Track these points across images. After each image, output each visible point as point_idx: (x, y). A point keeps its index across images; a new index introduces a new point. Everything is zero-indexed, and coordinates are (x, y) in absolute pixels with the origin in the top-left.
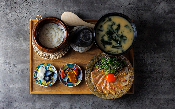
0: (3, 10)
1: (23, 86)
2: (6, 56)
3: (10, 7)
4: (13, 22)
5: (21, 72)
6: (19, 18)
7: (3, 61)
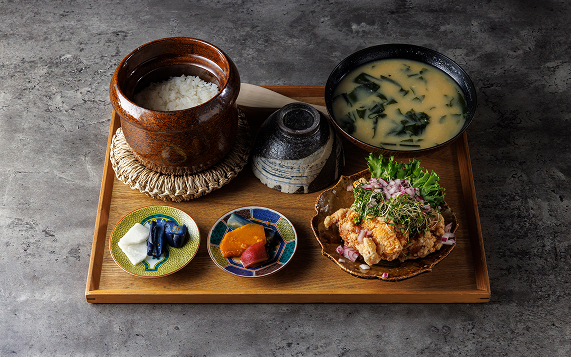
0: (37, 87)
1: (71, 296)
2: (24, 206)
3: (63, 79)
4: (64, 115)
5: (70, 253)
6: (86, 106)
7: (9, 221)
